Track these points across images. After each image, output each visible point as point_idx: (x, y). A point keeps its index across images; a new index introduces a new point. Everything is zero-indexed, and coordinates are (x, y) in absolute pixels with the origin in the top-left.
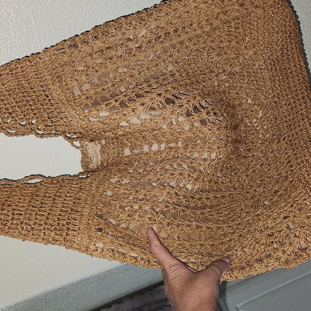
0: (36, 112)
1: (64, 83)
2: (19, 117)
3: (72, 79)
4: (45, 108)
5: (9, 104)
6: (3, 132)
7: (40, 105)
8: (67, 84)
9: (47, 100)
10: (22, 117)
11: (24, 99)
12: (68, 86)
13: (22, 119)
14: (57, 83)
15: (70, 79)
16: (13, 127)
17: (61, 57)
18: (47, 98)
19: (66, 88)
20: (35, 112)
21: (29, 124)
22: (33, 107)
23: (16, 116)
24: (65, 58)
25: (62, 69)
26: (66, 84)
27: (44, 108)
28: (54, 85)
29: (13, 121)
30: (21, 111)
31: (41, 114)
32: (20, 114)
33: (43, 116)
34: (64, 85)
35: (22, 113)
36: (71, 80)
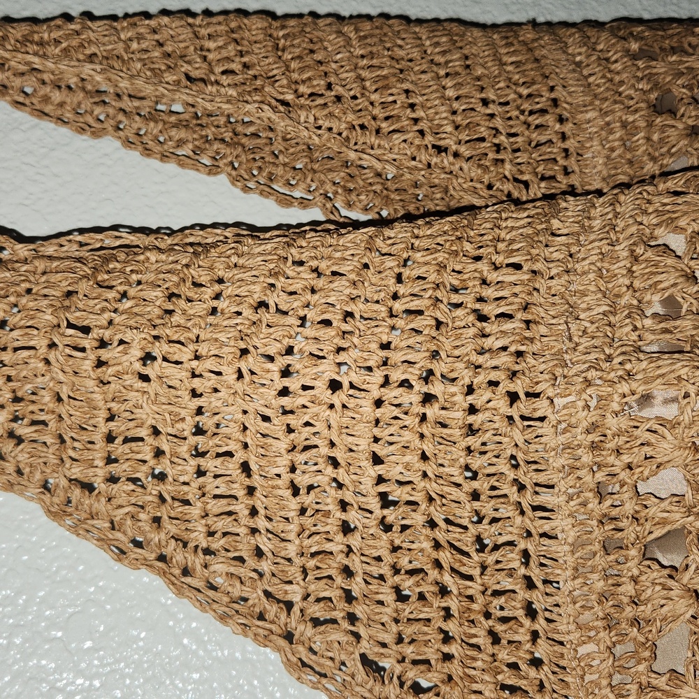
0: (456, 655)
1: (629, 588)
2: (372, 632)
3: (671, 583)
4: (500, 656)
5: (362, 555)
6: (279, 649)
7: (483, 633)
8: (642, 598)
9: (521, 630)
10: (389, 638)
11: (433, 574)
12: (642, 608)
13: (384, 645)
14: (595, 576)
15: (662, 580)
16: (330, 654)
17: (648, 436)
18: (527, 622)
19: (629, 612)
20: (453, 649)
21: (402, 685)
22: (452, 627)
23: (365, 621)
24: (666, 446)
25: (637, 508)
26: (638, 596)
27: (493, 655)
28: (580, 580)
29: (342, 634)
30: (397, 611)
31: (472, 672)
32: (385, 619)
33: (475, 687)
34: (626, 600)
35: (397, 621)
36: (664, 587)
